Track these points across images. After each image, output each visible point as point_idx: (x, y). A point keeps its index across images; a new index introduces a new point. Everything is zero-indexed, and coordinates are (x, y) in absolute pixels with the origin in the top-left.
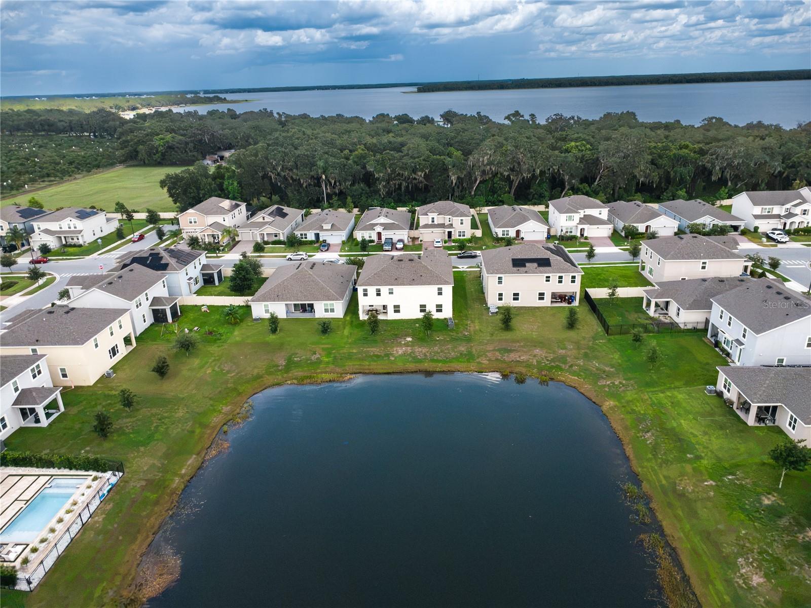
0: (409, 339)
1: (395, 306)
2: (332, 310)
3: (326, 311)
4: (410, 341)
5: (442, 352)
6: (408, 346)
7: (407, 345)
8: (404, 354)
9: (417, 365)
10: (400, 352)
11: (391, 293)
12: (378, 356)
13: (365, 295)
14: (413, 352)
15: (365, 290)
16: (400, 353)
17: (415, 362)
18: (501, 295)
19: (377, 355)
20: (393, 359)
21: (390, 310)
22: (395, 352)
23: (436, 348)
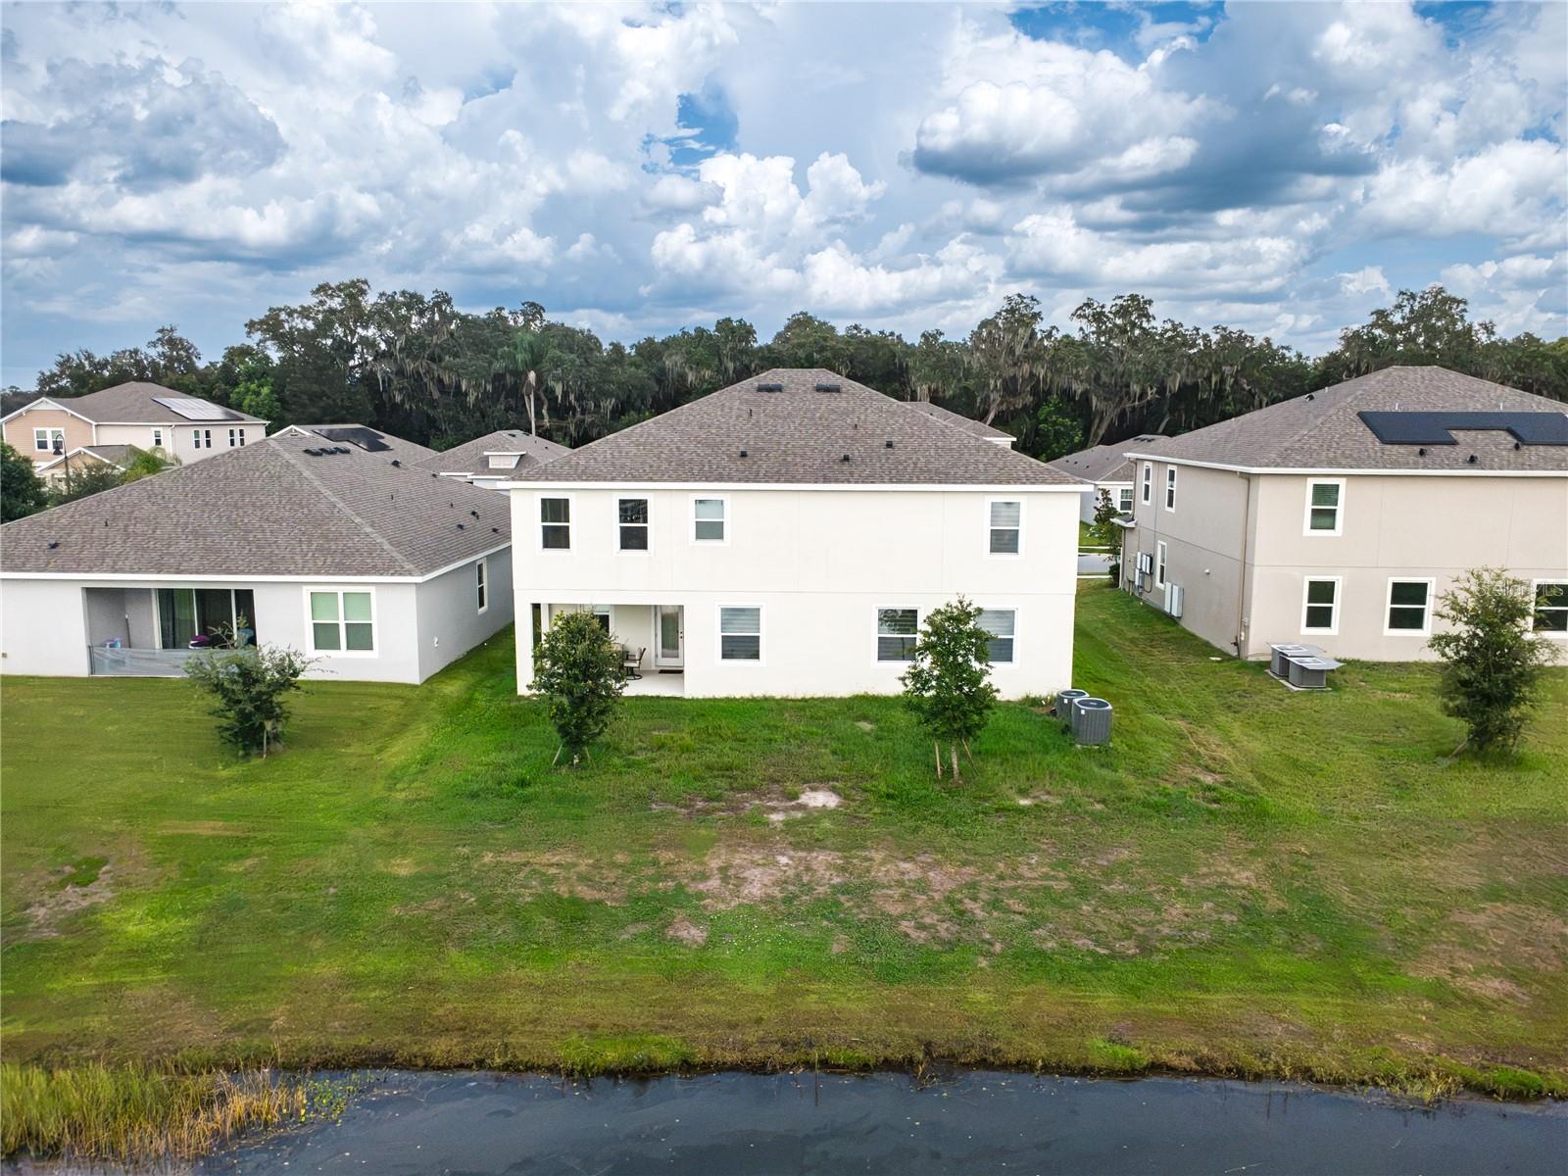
0: (821, 799)
1: (730, 615)
2: (360, 637)
3: (325, 636)
4: (824, 812)
5: (1083, 889)
6: (816, 844)
7: (804, 834)
8: (788, 904)
9: (898, 995)
10: (758, 883)
11: (709, 530)
12: (574, 916)
13: (556, 537)
14: (862, 891)
15: (554, 510)
16: (754, 890)
17: (888, 975)
18: (1322, 592)
19: (575, 901)
20: (695, 934)
21: (701, 640)
22: (714, 883)
23: (1033, 867)
